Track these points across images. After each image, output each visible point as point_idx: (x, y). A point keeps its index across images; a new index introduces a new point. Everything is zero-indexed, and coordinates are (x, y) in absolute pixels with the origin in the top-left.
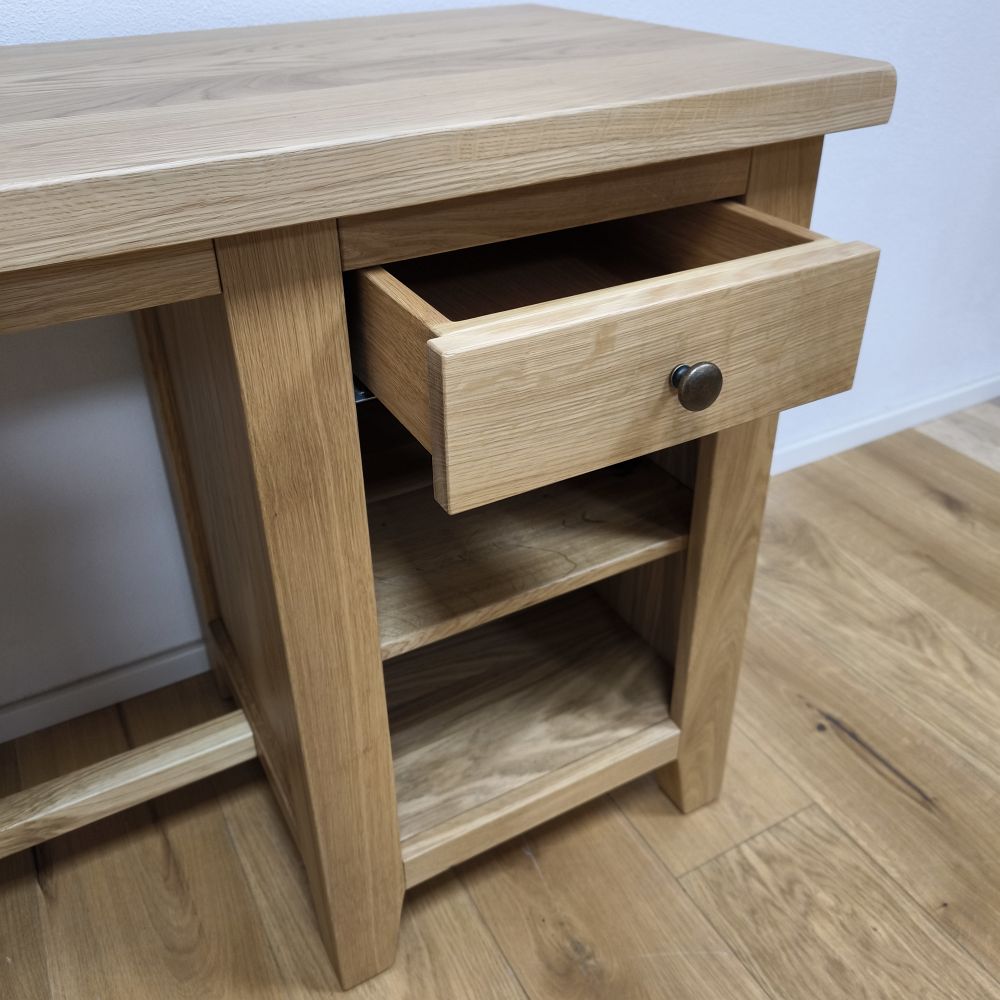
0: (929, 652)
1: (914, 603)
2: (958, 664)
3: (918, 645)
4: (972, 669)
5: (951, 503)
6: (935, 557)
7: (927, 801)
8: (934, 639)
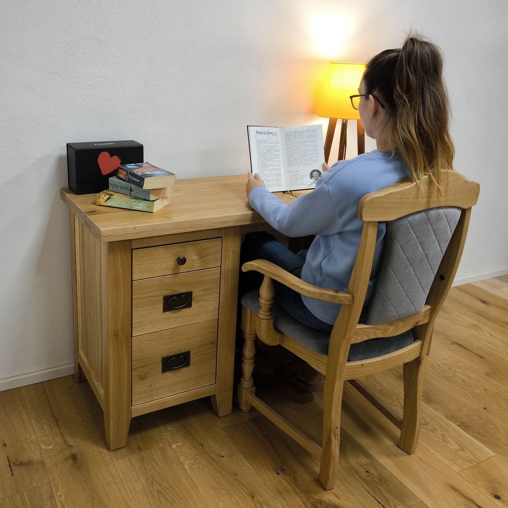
0: (480, 332)
1: (475, 322)
2: (488, 335)
3: (476, 330)
4: (492, 335)
5: (483, 302)
6: (480, 313)
7: (481, 357)
8: (481, 329)
